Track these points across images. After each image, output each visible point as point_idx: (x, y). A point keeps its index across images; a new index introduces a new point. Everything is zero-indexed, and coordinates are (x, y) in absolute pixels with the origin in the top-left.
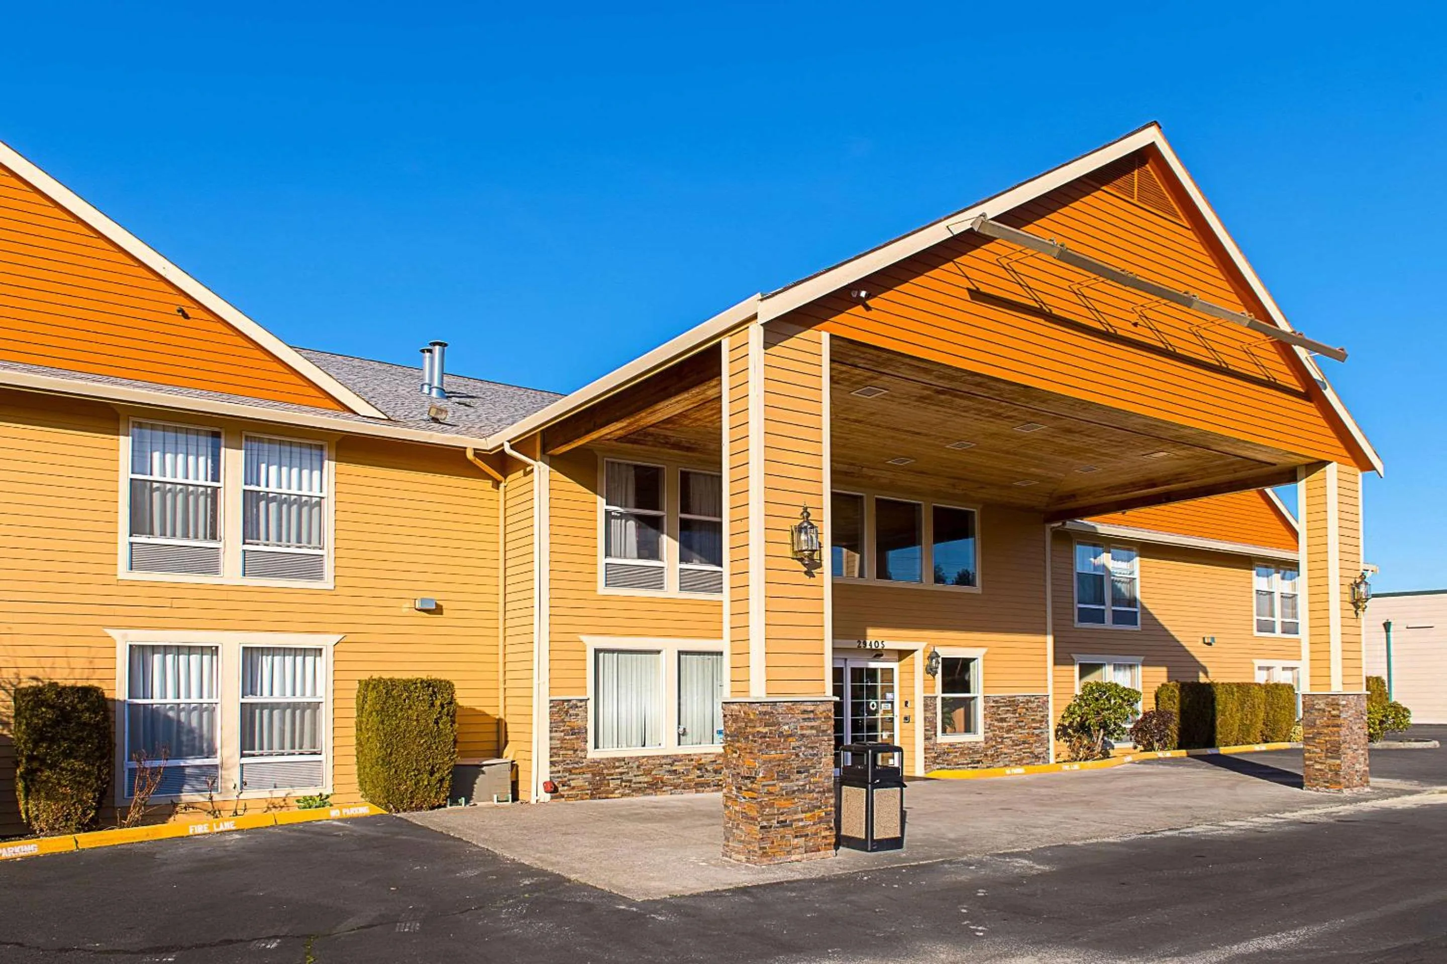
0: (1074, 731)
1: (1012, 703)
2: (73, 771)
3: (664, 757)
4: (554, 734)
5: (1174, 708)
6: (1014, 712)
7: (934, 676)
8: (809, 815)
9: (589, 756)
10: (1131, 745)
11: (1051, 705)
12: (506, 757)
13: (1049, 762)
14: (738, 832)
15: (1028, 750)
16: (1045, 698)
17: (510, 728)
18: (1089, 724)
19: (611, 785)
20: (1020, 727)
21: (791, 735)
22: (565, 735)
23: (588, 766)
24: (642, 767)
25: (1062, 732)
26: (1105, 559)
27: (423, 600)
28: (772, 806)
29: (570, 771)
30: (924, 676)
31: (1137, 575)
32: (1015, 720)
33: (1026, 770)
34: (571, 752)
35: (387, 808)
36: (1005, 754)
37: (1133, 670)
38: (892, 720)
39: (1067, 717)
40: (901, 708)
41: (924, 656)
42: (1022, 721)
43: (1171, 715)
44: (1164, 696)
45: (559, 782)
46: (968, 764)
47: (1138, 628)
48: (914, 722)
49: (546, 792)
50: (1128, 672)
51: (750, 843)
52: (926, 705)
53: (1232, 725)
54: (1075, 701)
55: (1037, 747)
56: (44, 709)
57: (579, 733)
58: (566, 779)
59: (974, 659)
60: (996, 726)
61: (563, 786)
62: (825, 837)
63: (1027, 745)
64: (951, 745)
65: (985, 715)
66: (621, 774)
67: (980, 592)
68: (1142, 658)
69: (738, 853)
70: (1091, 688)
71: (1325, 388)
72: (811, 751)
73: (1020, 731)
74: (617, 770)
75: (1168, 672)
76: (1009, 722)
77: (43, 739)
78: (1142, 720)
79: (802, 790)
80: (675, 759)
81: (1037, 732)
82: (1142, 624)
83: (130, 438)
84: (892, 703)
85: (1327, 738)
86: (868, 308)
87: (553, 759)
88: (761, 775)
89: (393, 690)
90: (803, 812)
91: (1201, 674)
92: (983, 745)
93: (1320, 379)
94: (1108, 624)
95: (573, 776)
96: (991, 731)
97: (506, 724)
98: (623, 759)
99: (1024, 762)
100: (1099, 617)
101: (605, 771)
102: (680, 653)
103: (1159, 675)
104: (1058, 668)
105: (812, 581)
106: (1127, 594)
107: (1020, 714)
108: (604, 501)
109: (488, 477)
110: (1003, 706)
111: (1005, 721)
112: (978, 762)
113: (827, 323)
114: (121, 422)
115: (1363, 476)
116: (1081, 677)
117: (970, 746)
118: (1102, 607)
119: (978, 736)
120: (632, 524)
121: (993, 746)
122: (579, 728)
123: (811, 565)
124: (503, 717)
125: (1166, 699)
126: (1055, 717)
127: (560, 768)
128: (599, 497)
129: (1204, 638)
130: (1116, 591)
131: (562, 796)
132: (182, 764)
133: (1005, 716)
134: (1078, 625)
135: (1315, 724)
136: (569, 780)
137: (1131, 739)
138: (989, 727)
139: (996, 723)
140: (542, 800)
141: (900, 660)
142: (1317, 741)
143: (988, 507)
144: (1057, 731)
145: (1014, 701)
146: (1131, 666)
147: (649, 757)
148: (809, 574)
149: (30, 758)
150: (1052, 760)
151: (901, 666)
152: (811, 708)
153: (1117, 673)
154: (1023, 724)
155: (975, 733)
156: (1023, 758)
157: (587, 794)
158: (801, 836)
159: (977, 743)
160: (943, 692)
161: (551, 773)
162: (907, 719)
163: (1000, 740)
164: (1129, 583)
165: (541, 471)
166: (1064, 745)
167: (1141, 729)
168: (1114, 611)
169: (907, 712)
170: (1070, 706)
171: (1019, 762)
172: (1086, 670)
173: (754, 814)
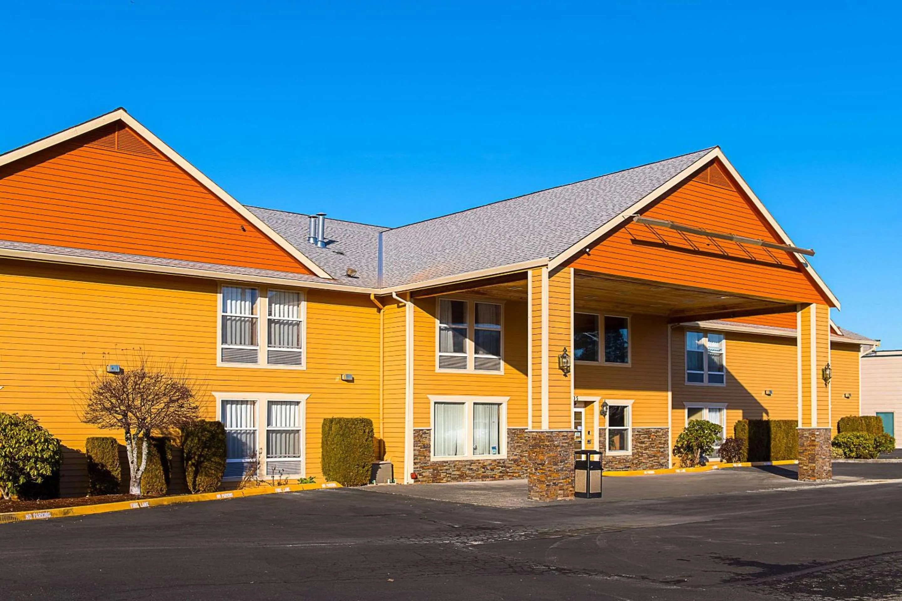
0: (685, 450)
1: (648, 432)
2: (215, 462)
3: (467, 461)
4: (416, 448)
5: (745, 436)
6: (649, 438)
7: (604, 416)
8: (565, 480)
9: (432, 460)
10: (719, 459)
11: (670, 434)
12: (386, 460)
13: (668, 468)
14: (536, 488)
15: (657, 461)
16: (667, 430)
17: (387, 445)
18: (692, 445)
19: (442, 476)
20: (652, 447)
21: (558, 446)
22: (421, 448)
23: (431, 465)
24: (456, 467)
25: (677, 450)
26: (704, 341)
27: (347, 375)
28: (550, 476)
29: (422, 467)
30: (600, 417)
31: (724, 352)
32: (649, 442)
33: (655, 472)
34: (423, 457)
35: (343, 485)
36: (644, 463)
37: (721, 412)
38: (580, 442)
39: (680, 441)
40: (586, 435)
41: (599, 404)
42: (653, 444)
43: (742, 440)
44: (739, 429)
45: (418, 474)
46: (623, 468)
47: (724, 385)
48: (593, 444)
49: (412, 478)
50: (718, 414)
51: (541, 492)
52: (600, 434)
53: (780, 447)
54: (684, 431)
55: (662, 459)
56: (206, 433)
57: (427, 447)
58: (421, 472)
59: (626, 407)
60: (639, 446)
61: (420, 475)
62: (571, 491)
63: (656, 458)
64: (613, 457)
65: (632, 439)
66: (447, 469)
67: (630, 366)
68: (726, 404)
69: (536, 497)
70: (694, 423)
71: (807, 266)
72: (565, 453)
73: (652, 449)
74: (445, 468)
75: (743, 413)
76: (646, 444)
77: (205, 447)
78: (725, 444)
79: (562, 470)
80: (472, 462)
81: (662, 450)
82: (726, 383)
83: (222, 295)
84: (581, 432)
85: (809, 452)
86: (589, 255)
87: (415, 461)
88: (547, 463)
89: (348, 424)
90: (563, 479)
91: (764, 415)
92: (631, 457)
93: (804, 262)
94: (706, 382)
95: (424, 471)
96: (636, 449)
97: (384, 442)
98: (447, 462)
99: (654, 467)
100: (700, 378)
101: (439, 468)
102: (475, 404)
103: (738, 415)
104: (674, 411)
105: (567, 378)
106: (718, 363)
107: (652, 439)
108: (439, 321)
109: (376, 306)
110: (643, 434)
111: (644, 443)
112: (628, 467)
113: (573, 264)
114: (218, 287)
115: (831, 310)
116: (689, 417)
117: (624, 458)
118: (702, 372)
119: (629, 452)
120: (450, 333)
121: (637, 458)
122: (427, 445)
123: (566, 371)
124: (382, 438)
125: (740, 430)
126: (672, 442)
127: (418, 466)
128: (436, 320)
129: (765, 391)
130: (711, 361)
131: (419, 481)
132: (243, 461)
133: (644, 440)
134: (687, 383)
135: (804, 445)
136: (422, 472)
137: (719, 456)
138: (634, 447)
139: (639, 445)
140: (410, 483)
141: (585, 407)
142: (805, 454)
143: (636, 317)
144: (674, 450)
145: (649, 431)
146: (720, 410)
147: (459, 461)
148: (565, 375)
149: (200, 456)
150: (670, 466)
151: (586, 410)
152: (565, 434)
153: (711, 413)
154: (654, 445)
155: (627, 450)
156: (654, 466)
157: (430, 480)
158: (562, 490)
159: (628, 456)
160: (610, 426)
161: (414, 468)
162: (589, 441)
163: (640, 455)
164: (719, 356)
165: (410, 306)
166: (678, 459)
167: (724, 450)
168: (709, 374)
169: (589, 438)
170: (681, 434)
171: (651, 468)
172: (692, 412)
173: (543, 479)
